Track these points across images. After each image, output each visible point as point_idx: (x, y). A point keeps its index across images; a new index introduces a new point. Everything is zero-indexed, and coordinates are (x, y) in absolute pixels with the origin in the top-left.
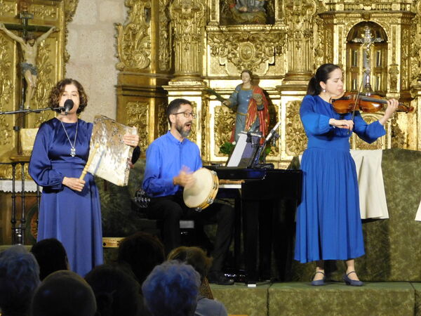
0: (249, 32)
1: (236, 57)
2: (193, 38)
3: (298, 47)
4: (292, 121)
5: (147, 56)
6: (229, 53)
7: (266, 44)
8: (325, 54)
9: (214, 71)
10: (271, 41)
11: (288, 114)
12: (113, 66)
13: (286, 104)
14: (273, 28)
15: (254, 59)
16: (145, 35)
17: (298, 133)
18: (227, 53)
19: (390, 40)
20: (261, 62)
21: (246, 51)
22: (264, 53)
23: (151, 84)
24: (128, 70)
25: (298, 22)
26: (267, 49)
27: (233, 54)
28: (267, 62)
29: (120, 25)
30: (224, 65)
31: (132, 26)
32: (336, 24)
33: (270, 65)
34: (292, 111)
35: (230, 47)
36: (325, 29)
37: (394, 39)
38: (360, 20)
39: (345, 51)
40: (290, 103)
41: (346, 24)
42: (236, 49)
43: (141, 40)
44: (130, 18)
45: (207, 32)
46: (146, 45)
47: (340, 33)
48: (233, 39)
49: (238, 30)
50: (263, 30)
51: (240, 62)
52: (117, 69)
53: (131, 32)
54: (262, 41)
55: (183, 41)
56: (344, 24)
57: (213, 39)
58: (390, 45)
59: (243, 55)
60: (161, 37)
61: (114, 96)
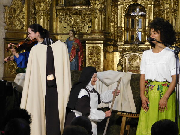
0: (77, 9)
1: (71, 23)
2: (44, 12)
3: (96, 17)
4: (92, 57)
5: (22, 22)
6: (68, 21)
7: (86, 16)
8: (115, 21)
9: (61, 30)
10: (89, 15)
11: (90, 53)
12: (2, 28)
13: (89, 48)
14: (90, 7)
15: (80, 24)
16: (21, 11)
17: (95, 63)
18: (67, 21)
19: (148, 14)
20: (84, 26)
21: (77, 20)
22: (86, 21)
23: (25, 37)
24: (10, 30)
25: (96, 4)
26: (87, 19)
27: (70, 21)
28: (88, 26)
29: (6, 6)
30: (66, 27)
31: (13, 7)
32: (119, 5)
33: (89, 27)
34: (92, 51)
35: (68, 18)
36: (115, 8)
37: (150, 13)
38: (132, 3)
39: (124, 20)
40: (91, 47)
41: (125, 5)
42: (71, 19)
43: (19, 14)
44: (13, 3)
45: (56, 10)
46: (22, 16)
47: (121, 10)
48: (70, 14)
49: (72, 9)
50: (84, 9)
51: (73, 25)
52: (5, 29)
53: (13, 10)
54: (84, 14)
55: (39, 14)
56: (123, 5)
57: (59, 14)
58: (147, 16)
59: (75, 22)
60: (31, 13)
61: (3, 43)
